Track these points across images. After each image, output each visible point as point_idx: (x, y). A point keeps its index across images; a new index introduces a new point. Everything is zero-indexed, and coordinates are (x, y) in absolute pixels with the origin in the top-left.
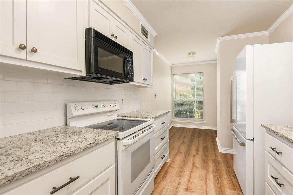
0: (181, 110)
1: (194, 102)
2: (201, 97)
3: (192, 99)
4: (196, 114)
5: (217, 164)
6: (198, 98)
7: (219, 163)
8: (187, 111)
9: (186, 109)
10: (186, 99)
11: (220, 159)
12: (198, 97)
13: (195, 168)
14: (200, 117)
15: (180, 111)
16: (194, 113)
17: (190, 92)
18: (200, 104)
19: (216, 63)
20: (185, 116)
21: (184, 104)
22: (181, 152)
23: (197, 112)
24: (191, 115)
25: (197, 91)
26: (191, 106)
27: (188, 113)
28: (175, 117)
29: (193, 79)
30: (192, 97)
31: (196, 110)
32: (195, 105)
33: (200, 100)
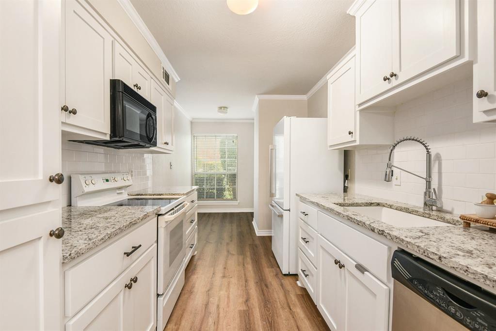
0: (204, 187)
1: (223, 176)
2: (233, 168)
3: (222, 171)
4: (227, 192)
5: (255, 248)
6: (230, 169)
7: (256, 247)
8: (214, 189)
9: (212, 186)
10: (212, 172)
11: (257, 242)
12: (230, 168)
13: (230, 256)
14: (232, 197)
15: (204, 189)
16: (224, 191)
17: (219, 162)
18: (233, 178)
19: (254, 123)
20: (210, 197)
21: (210, 179)
22: (211, 241)
23: (228, 189)
24: (220, 195)
25: (229, 159)
26: (220, 181)
27: (215, 191)
29: (222, 143)
30: (222, 168)
31: (227, 187)
32: (225, 179)
33: (233, 172)
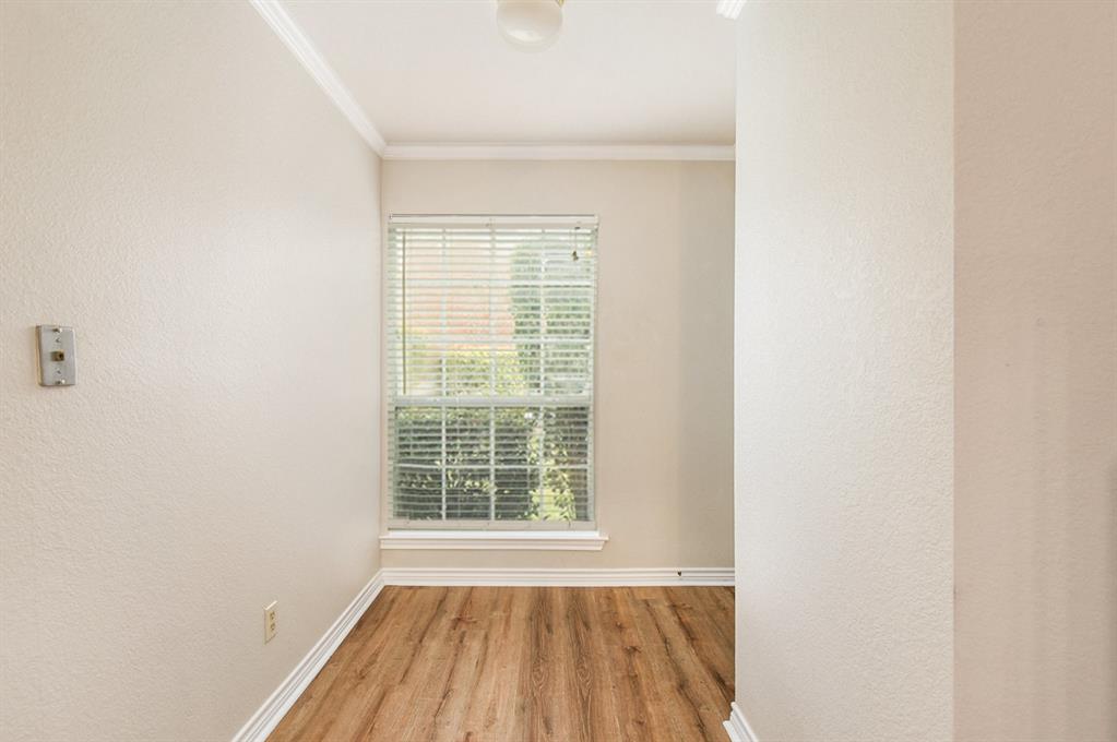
0: (441, 465)
1: (529, 415)
2: (575, 378)
3: (521, 393)
4: (548, 491)
6: (558, 385)
8: (484, 474)
9: (475, 461)
10: (478, 396)
12: (561, 378)
14: (569, 511)
15: (437, 476)
16: (534, 485)
17: (509, 349)
18: (573, 424)
20: (468, 507)
21: (466, 428)
23: (553, 475)
24: (514, 498)
25: (553, 339)
26: (512, 437)
27: (490, 486)
28: (400, 515)
29: (523, 260)
30: (520, 377)
31: (546, 466)
32: (539, 432)
33: (571, 398)
